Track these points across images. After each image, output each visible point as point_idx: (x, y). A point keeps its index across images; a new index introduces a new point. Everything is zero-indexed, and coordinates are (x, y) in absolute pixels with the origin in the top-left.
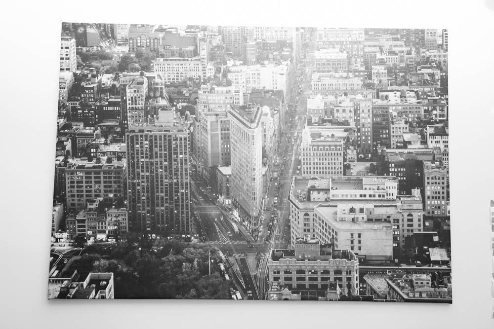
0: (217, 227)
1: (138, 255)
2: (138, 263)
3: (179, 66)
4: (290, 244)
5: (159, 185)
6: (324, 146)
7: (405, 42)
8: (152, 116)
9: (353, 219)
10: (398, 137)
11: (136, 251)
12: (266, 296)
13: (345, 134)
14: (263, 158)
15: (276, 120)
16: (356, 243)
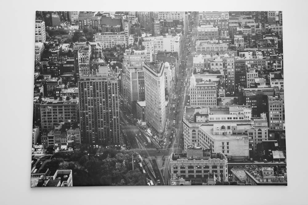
0: (137, 139)
1: (87, 158)
2: (88, 163)
3: (111, 38)
4: (184, 149)
5: (100, 114)
6: (204, 87)
7: (255, 20)
8: (95, 70)
9: (223, 133)
10: (252, 81)
11: (86, 156)
12: (169, 183)
13: (218, 79)
14: (166, 95)
15: (174, 71)
16: (226, 148)
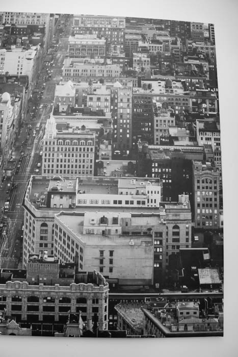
4: (22, 262)
6: (72, 139)
9: (103, 232)
10: (163, 131)
13: (99, 126)
15: (17, 108)
16: (106, 262)
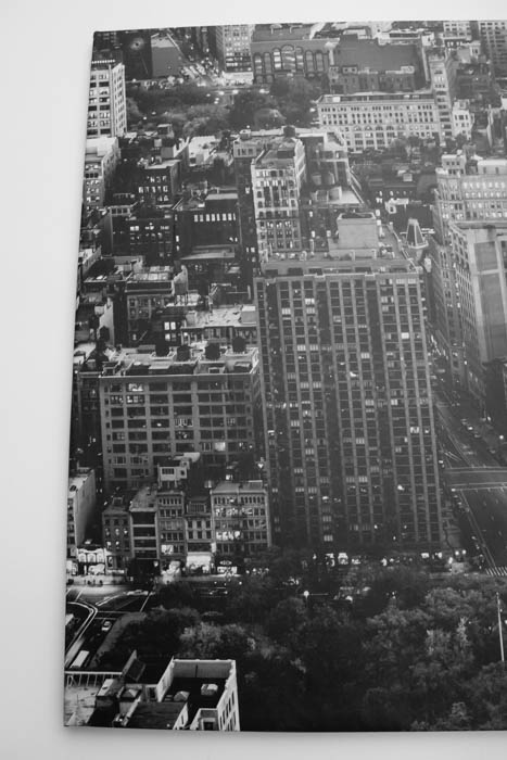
1: (301, 610)
2: (305, 629)
3: (383, 112)
5: (352, 414)
8: (322, 233)
11: (296, 599)
